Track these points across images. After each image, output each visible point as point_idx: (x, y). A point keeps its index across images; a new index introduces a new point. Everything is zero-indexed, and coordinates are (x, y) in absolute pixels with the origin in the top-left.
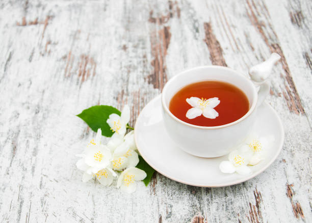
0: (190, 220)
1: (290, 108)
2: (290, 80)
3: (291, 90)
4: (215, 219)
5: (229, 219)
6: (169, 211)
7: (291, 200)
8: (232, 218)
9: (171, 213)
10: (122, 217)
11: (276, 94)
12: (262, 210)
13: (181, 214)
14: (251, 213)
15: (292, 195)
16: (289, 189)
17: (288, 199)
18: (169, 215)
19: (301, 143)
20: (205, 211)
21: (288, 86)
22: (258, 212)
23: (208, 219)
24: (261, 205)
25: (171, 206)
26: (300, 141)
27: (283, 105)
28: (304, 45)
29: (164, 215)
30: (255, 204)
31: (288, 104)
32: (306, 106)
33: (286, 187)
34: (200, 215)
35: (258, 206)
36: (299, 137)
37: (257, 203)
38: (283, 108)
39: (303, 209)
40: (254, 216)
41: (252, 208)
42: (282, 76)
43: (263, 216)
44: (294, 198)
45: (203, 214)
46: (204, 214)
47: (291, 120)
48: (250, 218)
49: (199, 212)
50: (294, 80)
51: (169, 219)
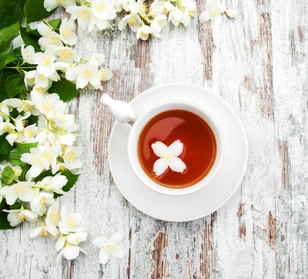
0: (154, 236)
1: (262, 110)
2: (270, 69)
3: (268, 85)
4: (175, 235)
5: (187, 236)
6: (138, 224)
7: (240, 220)
8: (189, 236)
9: (139, 226)
10: (99, 227)
11: (253, 90)
12: (214, 229)
13: (148, 228)
14: (205, 231)
15: (241, 215)
16: (240, 209)
17: (237, 219)
18: (138, 228)
19: (263, 156)
20: (167, 228)
21: (267, 78)
22: (211, 231)
23: (170, 235)
24: (215, 224)
25: (140, 220)
26: (262, 154)
27: (257, 104)
28: (293, 18)
29: (134, 228)
30: (210, 223)
31: (261, 105)
32: (277, 109)
33: (238, 207)
34: (163, 231)
35: (212, 225)
36: (262, 148)
37: (212, 221)
38: (256, 108)
39: (247, 230)
40: (207, 235)
41: (207, 227)
42: (263, 65)
43: (214, 234)
44: (243, 218)
45: (166, 230)
46: (167, 230)
47: (260, 127)
48: (203, 237)
49: (163, 228)
50: (274, 70)
51: (137, 233)
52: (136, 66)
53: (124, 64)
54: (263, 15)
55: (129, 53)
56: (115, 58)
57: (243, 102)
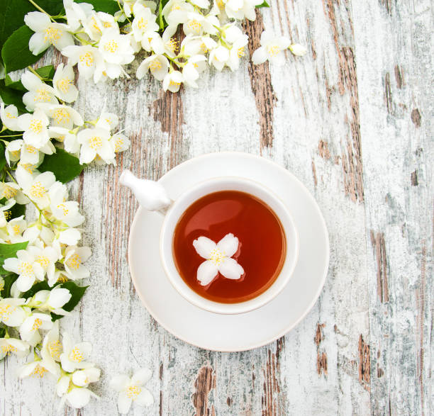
0: (196, 372)
1: (347, 188)
2: (356, 128)
3: (355, 152)
4: (226, 372)
5: (242, 373)
6: (173, 357)
7: (318, 348)
8: (246, 372)
9: (174, 359)
10: (116, 361)
11: (333, 159)
12: (282, 361)
13: (187, 362)
14: (268, 365)
15: (320, 341)
16: (319, 332)
17: (315, 346)
18: (173, 363)
19: (349, 255)
20: (214, 360)
21: (352, 142)
22: (277, 364)
23: (218, 371)
24: (282, 354)
25: (175, 350)
26: (348, 252)
27: (339, 180)
28: (388, 54)
29: (166, 363)
30: (275, 352)
31: (345, 181)
32: (368, 186)
33: (315, 328)
34: (209, 366)
35: (278, 355)
36: (348, 244)
37: (279, 350)
38: (338, 187)
39: (328, 362)
40: (272, 370)
41: (271, 358)
42: (346, 122)
43: (282, 369)
44: (323, 345)
45: (212, 364)
46: (214, 364)
47: (344, 212)
48: (266, 373)
49: (207, 361)
50: (361, 130)
51: (172, 368)
52: (164, 129)
53: (146, 127)
54: (344, 51)
55: (153, 111)
56: (133, 118)
57: (318, 177)
